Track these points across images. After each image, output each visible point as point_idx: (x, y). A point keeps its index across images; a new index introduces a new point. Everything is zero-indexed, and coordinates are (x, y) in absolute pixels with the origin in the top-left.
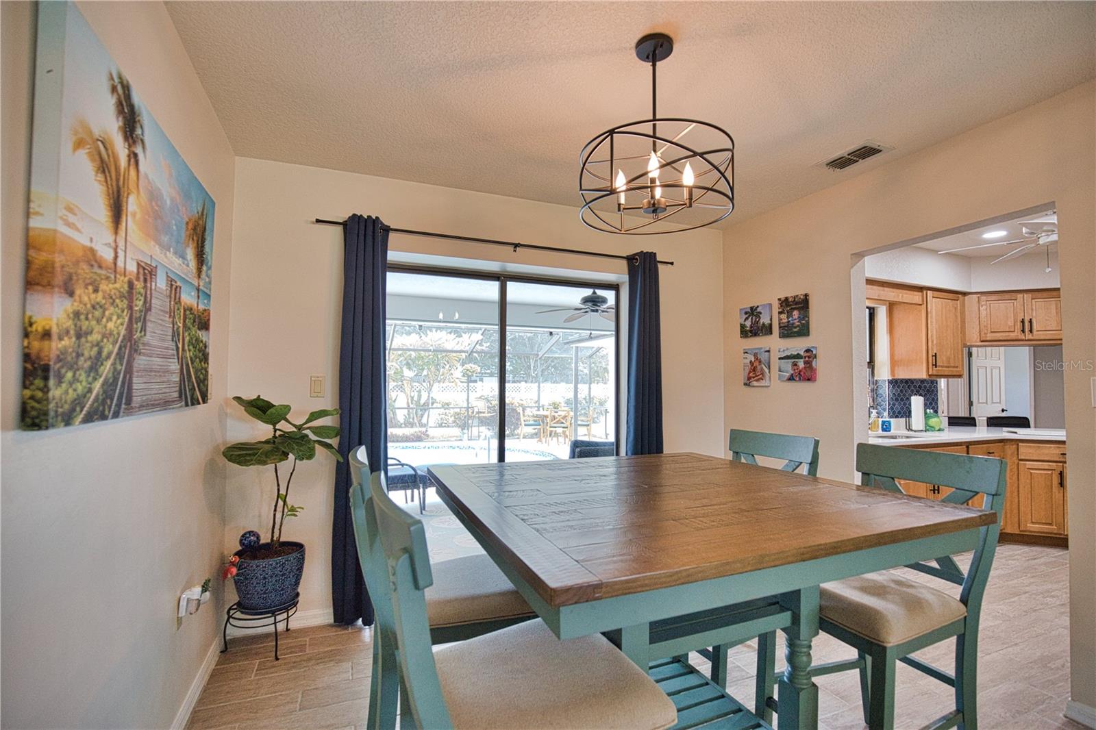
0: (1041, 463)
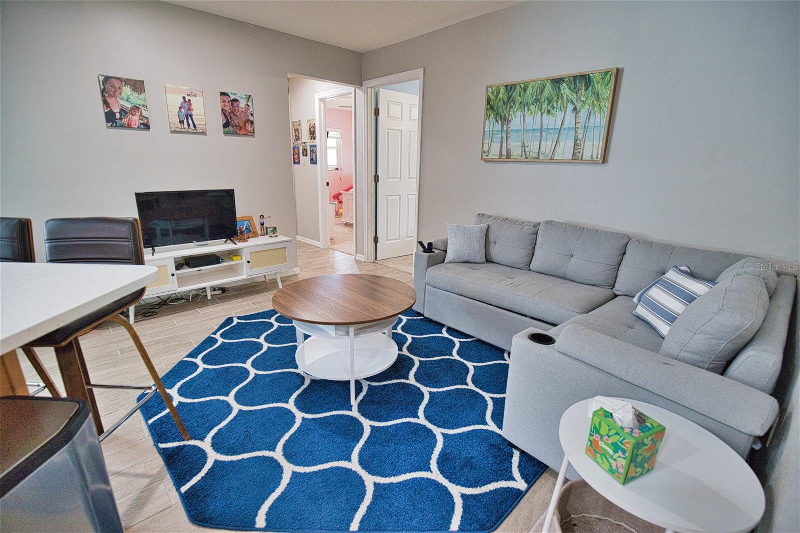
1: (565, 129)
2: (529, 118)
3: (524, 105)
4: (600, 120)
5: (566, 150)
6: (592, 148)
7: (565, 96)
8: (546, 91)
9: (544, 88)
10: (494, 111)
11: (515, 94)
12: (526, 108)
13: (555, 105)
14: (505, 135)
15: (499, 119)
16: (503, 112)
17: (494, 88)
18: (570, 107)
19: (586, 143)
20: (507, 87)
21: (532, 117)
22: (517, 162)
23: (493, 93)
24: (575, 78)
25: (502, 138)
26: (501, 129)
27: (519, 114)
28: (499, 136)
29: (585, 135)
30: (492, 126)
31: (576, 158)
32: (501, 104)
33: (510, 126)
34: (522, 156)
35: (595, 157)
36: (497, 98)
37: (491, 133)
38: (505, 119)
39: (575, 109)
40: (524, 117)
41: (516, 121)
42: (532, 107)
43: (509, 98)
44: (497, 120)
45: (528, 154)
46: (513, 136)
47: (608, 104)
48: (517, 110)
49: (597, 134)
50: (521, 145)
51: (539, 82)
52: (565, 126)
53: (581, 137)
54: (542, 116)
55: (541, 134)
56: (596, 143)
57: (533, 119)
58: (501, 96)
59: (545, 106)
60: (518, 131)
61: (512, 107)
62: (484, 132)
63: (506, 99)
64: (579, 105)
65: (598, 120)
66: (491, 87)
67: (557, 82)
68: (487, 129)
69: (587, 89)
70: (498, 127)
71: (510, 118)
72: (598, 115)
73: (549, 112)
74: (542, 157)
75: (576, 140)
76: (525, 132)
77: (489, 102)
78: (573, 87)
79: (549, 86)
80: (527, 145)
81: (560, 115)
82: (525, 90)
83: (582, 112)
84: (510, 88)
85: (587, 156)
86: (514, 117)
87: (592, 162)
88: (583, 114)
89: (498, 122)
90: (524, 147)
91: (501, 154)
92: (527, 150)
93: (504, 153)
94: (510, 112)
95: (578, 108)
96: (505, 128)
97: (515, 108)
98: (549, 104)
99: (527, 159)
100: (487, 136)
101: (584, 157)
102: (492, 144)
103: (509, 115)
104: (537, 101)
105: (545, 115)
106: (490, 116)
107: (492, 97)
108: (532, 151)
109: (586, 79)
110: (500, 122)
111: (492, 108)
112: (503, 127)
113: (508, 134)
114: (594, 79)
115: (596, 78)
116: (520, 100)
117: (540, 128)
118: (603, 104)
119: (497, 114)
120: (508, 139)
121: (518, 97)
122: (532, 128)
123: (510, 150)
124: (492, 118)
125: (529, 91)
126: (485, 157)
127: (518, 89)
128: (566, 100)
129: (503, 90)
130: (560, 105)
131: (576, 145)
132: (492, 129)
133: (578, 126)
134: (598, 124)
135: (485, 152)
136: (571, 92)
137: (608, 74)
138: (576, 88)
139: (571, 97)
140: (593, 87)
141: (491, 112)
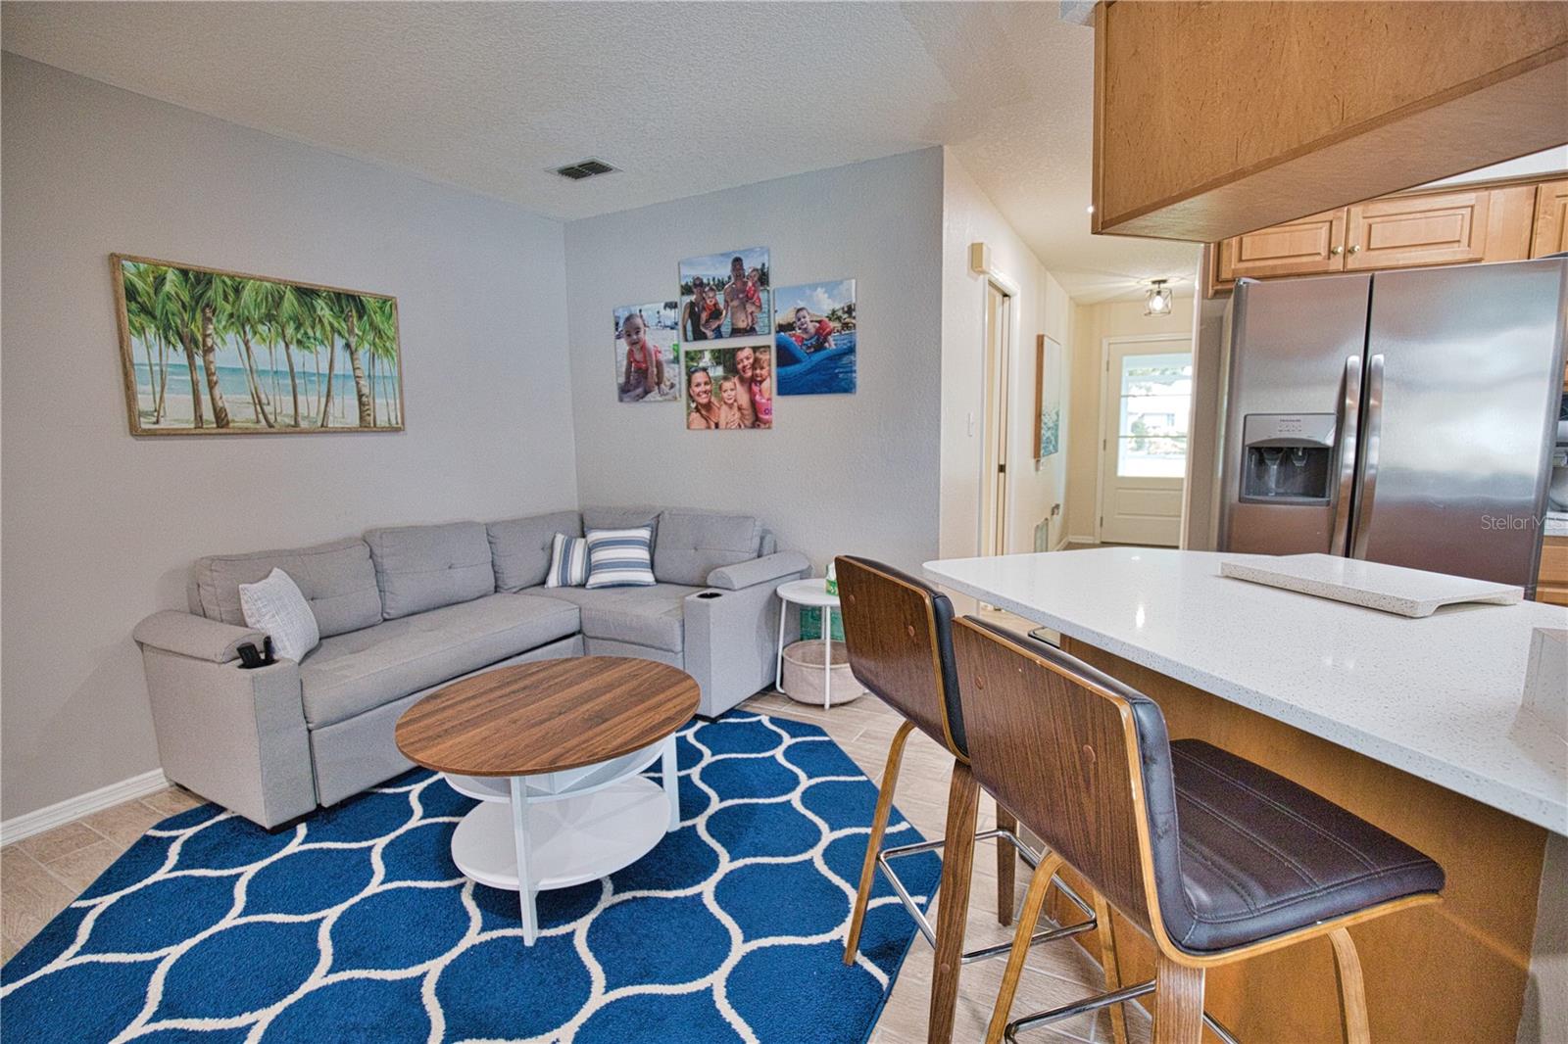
2: (259, 350)
3: (239, 321)
4: (389, 367)
7: (326, 323)
8: (286, 304)
9: (281, 298)
10: (154, 317)
11: (210, 293)
12: (248, 328)
13: (310, 332)
14: (201, 377)
15: (173, 339)
16: (185, 326)
17: (142, 267)
18: (339, 343)
20: (184, 273)
21: (264, 347)
22: (245, 433)
23: (141, 277)
24: (339, 295)
25: (195, 384)
26: (187, 363)
27: (231, 336)
28: (183, 378)
30: (154, 353)
31: (366, 424)
33: (211, 357)
35: (393, 422)
36: (157, 290)
37: (156, 368)
38: (195, 343)
39: (348, 346)
40: (246, 343)
41: (227, 350)
42: (261, 328)
43: (197, 299)
44: (168, 341)
45: (271, 418)
48: (225, 327)
50: (252, 401)
51: (268, 285)
52: (338, 370)
53: (365, 391)
54: (287, 346)
55: (293, 380)
57: (269, 353)
58: (168, 287)
60: (234, 370)
61: (208, 320)
62: (128, 363)
63: (186, 297)
64: (353, 341)
65: (386, 367)
66: (130, 258)
67: (305, 293)
68: (137, 355)
70: (178, 356)
71: (209, 342)
72: (385, 360)
73: (299, 342)
74: (304, 424)
75: (360, 396)
76: (255, 375)
77: (130, 293)
78: (336, 309)
79: (289, 296)
80: (264, 401)
81: (324, 352)
82: (237, 291)
83: (361, 351)
84: (198, 280)
86: (219, 341)
87: (390, 429)
88: (363, 353)
89: (174, 347)
90: (258, 402)
91: (199, 418)
92: (267, 409)
93: (208, 414)
94: (205, 328)
95: (353, 345)
96: (199, 361)
97: (219, 322)
98: (297, 329)
99: (270, 426)
101: (378, 423)
102: (165, 395)
103: (205, 336)
104: (270, 318)
105: (293, 347)
106: (143, 329)
107: (139, 284)
108: (278, 411)
109: (357, 303)
110: (180, 347)
111: (146, 311)
112: (190, 357)
113: (209, 374)
114: (368, 306)
115: (371, 304)
116: (228, 308)
117: (288, 369)
118: (388, 344)
119: (167, 328)
120: (211, 385)
121: (220, 301)
122: (269, 368)
123: (223, 410)
124: (151, 331)
125: (247, 295)
126: (146, 424)
127: (217, 284)
128: (328, 328)
129: (171, 276)
130: (318, 334)
131: (361, 404)
132: (155, 360)
133: (358, 373)
134: (387, 374)
135: (146, 414)
136: (336, 317)
137: (385, 302)
138: (342, 312)
139: (336, 325)
140: (369, 316)
141: (143, 319)
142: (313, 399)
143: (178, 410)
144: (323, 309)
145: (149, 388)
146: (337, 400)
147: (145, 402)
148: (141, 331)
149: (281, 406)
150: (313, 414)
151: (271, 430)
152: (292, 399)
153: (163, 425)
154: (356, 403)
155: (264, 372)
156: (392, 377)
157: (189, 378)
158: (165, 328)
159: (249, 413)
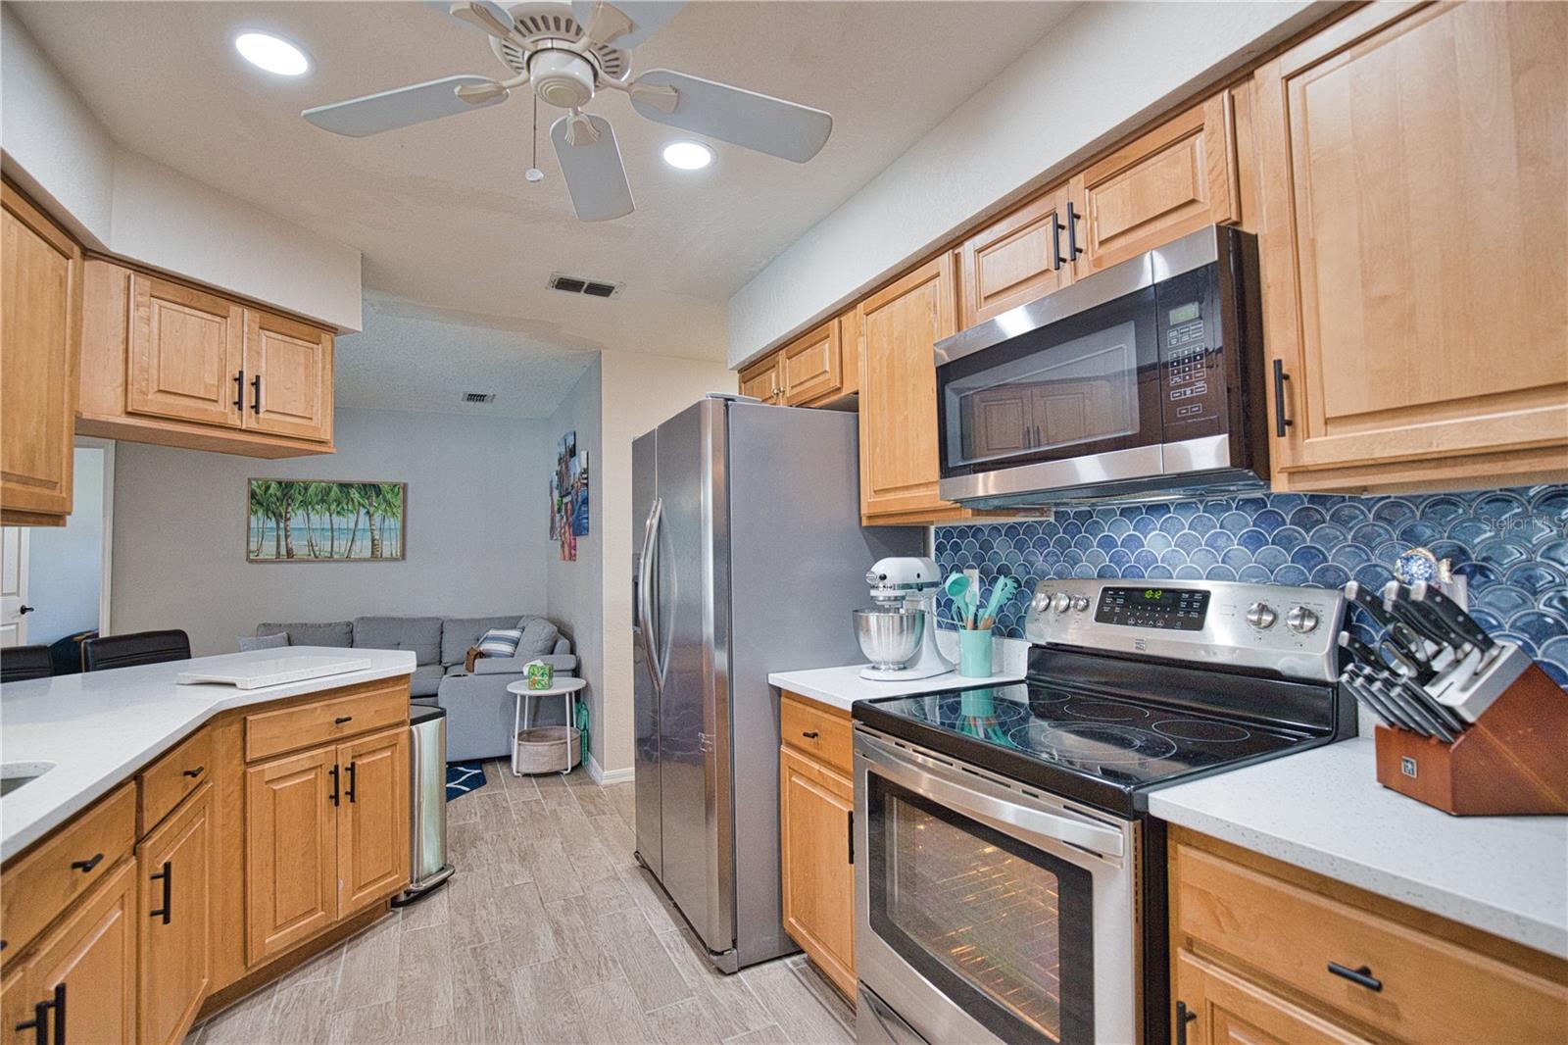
0: (294, 758)
1: (360, 530)
2: (315, 518)
3: (305, 504)
4: (393, 523)
5: (363, 547)
6: (391, 546)
7: (356, 501)
8: (332, 494)
9: (330, 490)
10: (262, 505)
11: (292, 491)
12: (310, 507)
13: (345, 507)
14: (282, 533)
15: (270, 515)
16: (277, 508)
17: (260, 482)
18: (363, 511)
19: (384, 543)
20: (280, 483)
21: (318, 516)
22: (302, 561)
23: (259, 487)
24: (365, 485)
25: (278, 536)
26: (275, 526)
27: (300, 512)
29: (381, 535)
30: (261, 522)
31: (375, 555)
32: (274, 499)
33: (288, 523)
34: (310, 555)
35: (394, 555)
36: (265, 493)
37: (261, 530)
38: (281, 516)
39: (368, 512)
40: (308, 515)
41: (297, 519)
42: (318, 507)
43: (284, 496)
44: (268, 517)
45: (317, 553)
46: (294, 534)
47: (400, 510)
48: (297, 508)
49: (393, 534)
51: (323, 484)
52: (360, 526)
53: (377, 537)
54: (331, 515)
55: (332, 532)
56: (394, 543)
57: (320, 519)
58: (271, 491)
59: (333, 507)
61: (289, 505)
62: (249, 528)
63: (279, 494)
64: (372, 510)
66: (255, 479)
67: (345, 487)
68: (253, 524)
69: (378, 496)
70: (272, 524)
71: (288, 515)
72: (392, 520)
73: (338, 513)
74: (336, 556)
75: (373, 540)
77: (253, 495)
78: (363, 493)
79: (335, 489)
80: (314, 544)
81: (352, 517)
82: (306, 489)
83: (376, 515)
84: (286, 486)
85: (386, 553)
86: (293, 515)
87: (392, 559)
88: (377, 518)
89: (271, 519)
90: (311, 545)
91: (278, 553)
92: (316, 549)
93: (283, 551)
94: (287, 508)
95: (371, 512)
96: (282, 525)
97: (295, 505)
98: (338, 506)
99: (317, 558)
100: (254, 533)
101: (384, 556)
102: (264, 543)
103: (286, 513)
104: (322, 501)
105: (334, 516)
107: (258, 491)
109: (376, 489)
110: (273, 519)
111: (258, 502)
112: (278, 524)
113: (286, 530)
114: (382, 489)
115: (385, 488)
116: (301, 498)
117: (329, 527)
118: (395, 510)
119: (268, 510)
120: (287, 537)
121: (297, 495)
122: (318, 527)
123: (291, 549)
124: (260, 513)
125: (311, 491)
126: (252, 557)
127: (296, 486)
128: (356, 503)
129: (274, 485)
130: (350, 507)
131: (373, 545)
132: (261, 526)
133: (373, 527)
134: (393, 527)
135: (253, 552)
136: (362, 497)
137: (395, 486)
138: (366, 494)
139: (361, 501)
140: (384, 496)
141: (258, 507)
142: (343, 543)
143: (269, 549)
144: (355, 494)
145: (256, 539)
146: (358, 543)
147: (253, 547)
148: (256, 512)
149: (324, 546)
150: (342, 550)
151: (317, 559)
152: (330, 543)
153: (261, 557)
154: (370, 544)
155: (317, 529)
156: (396, 529)
157: (275, 534)
158: (267, 510)
159: (306, 551)
